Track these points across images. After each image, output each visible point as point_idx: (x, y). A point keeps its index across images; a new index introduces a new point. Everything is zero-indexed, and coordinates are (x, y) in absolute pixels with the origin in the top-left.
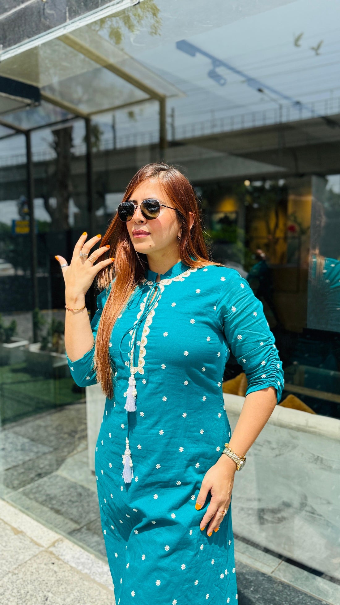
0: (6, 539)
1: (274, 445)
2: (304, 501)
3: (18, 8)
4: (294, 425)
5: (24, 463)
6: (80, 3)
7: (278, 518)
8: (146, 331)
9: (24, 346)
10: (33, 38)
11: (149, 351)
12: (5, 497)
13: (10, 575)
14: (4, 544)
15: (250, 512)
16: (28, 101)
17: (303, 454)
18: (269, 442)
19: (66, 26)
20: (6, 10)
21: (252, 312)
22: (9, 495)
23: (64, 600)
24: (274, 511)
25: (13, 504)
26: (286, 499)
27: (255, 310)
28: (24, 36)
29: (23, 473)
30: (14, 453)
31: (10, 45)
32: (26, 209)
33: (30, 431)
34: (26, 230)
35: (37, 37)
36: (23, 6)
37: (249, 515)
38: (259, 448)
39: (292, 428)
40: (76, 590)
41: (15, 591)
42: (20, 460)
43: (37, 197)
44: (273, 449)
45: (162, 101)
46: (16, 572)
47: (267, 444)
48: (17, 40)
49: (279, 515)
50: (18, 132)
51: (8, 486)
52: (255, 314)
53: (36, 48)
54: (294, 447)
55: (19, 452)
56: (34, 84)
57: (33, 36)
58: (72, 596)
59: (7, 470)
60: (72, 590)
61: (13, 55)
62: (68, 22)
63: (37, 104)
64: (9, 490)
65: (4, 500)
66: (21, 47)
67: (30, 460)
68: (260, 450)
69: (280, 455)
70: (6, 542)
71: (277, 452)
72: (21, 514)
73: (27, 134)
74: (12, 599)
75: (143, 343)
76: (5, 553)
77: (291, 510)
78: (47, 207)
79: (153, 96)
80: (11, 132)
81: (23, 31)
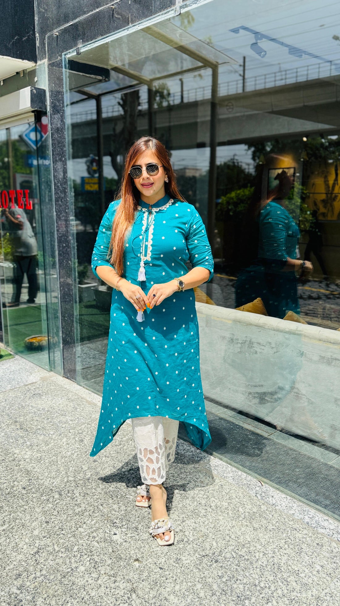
0: (83, 406)
1: (273, 345)
2: (293, 385)
3: (94, 12)
4: (287, 330)
5: (95, 366)
6: (140, 11)
7: (275, 398)
8: (151, 237)
9: (94, 286)
10: (105, 36)
11: (154, 247)
12: (82, 384)
13: (86, 424)
14: (82, 409)
15: (256, 395)
16: (100, 78)
17: (293, 351)
18: (270, 343)
19: (129, 28)
20: (85, 13)
21: (202, 230)
22: (84, 383)
23: (122, 439)
24: (272, 394)
25: (88, 388)
26: (280, 385)
27: (203, 229)
28: (98, 34)
29: (94, 371)
30: (88, 360)
31: (88, 41)
32: (95, 167)
33: (100, 346)
34: (95, 187)
35: (107, 35)
36: (97, 10)
37: (255, 397)
38: (263, 347)
39: (286, 332)
40: (130, 434)
41: (90, 432)
42: (92, 364)
43: (106, 155)
44: (273, 348)
45: (214, 68)
46: (90, 423)
47: (268, 344)
48: (93, 37)
49: (276, 397)
50: (90, 97)
51: (84, 378)
52: (203, 231)
53: (107, 43)
54: (287, 346)
55: (92, 359)
56: (105, 67)
57: (105, 35)
58: (127, 437)
59: (83, 369)
60: (127, 434)
61: (90, 48)
62: (130, 25)
63: (107, 79)
64: (84, 380)
65: (81, 386)
66: (96, 43)
67: (99, 364)
68: (263, 349)
69: (277, 352)
70: (83, 408)
71: (275, 350)
72: (93, 394)
73: (98, 98)
74: (87, 436)
75: (150, 242)
76: (82, 413)
77: (284, 392)
78: (114, 164)
79: (207, 63)
80: (85, 97)
81: (98, 30)
